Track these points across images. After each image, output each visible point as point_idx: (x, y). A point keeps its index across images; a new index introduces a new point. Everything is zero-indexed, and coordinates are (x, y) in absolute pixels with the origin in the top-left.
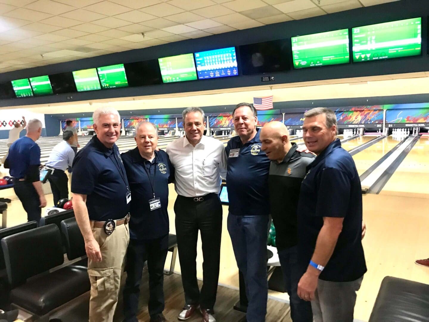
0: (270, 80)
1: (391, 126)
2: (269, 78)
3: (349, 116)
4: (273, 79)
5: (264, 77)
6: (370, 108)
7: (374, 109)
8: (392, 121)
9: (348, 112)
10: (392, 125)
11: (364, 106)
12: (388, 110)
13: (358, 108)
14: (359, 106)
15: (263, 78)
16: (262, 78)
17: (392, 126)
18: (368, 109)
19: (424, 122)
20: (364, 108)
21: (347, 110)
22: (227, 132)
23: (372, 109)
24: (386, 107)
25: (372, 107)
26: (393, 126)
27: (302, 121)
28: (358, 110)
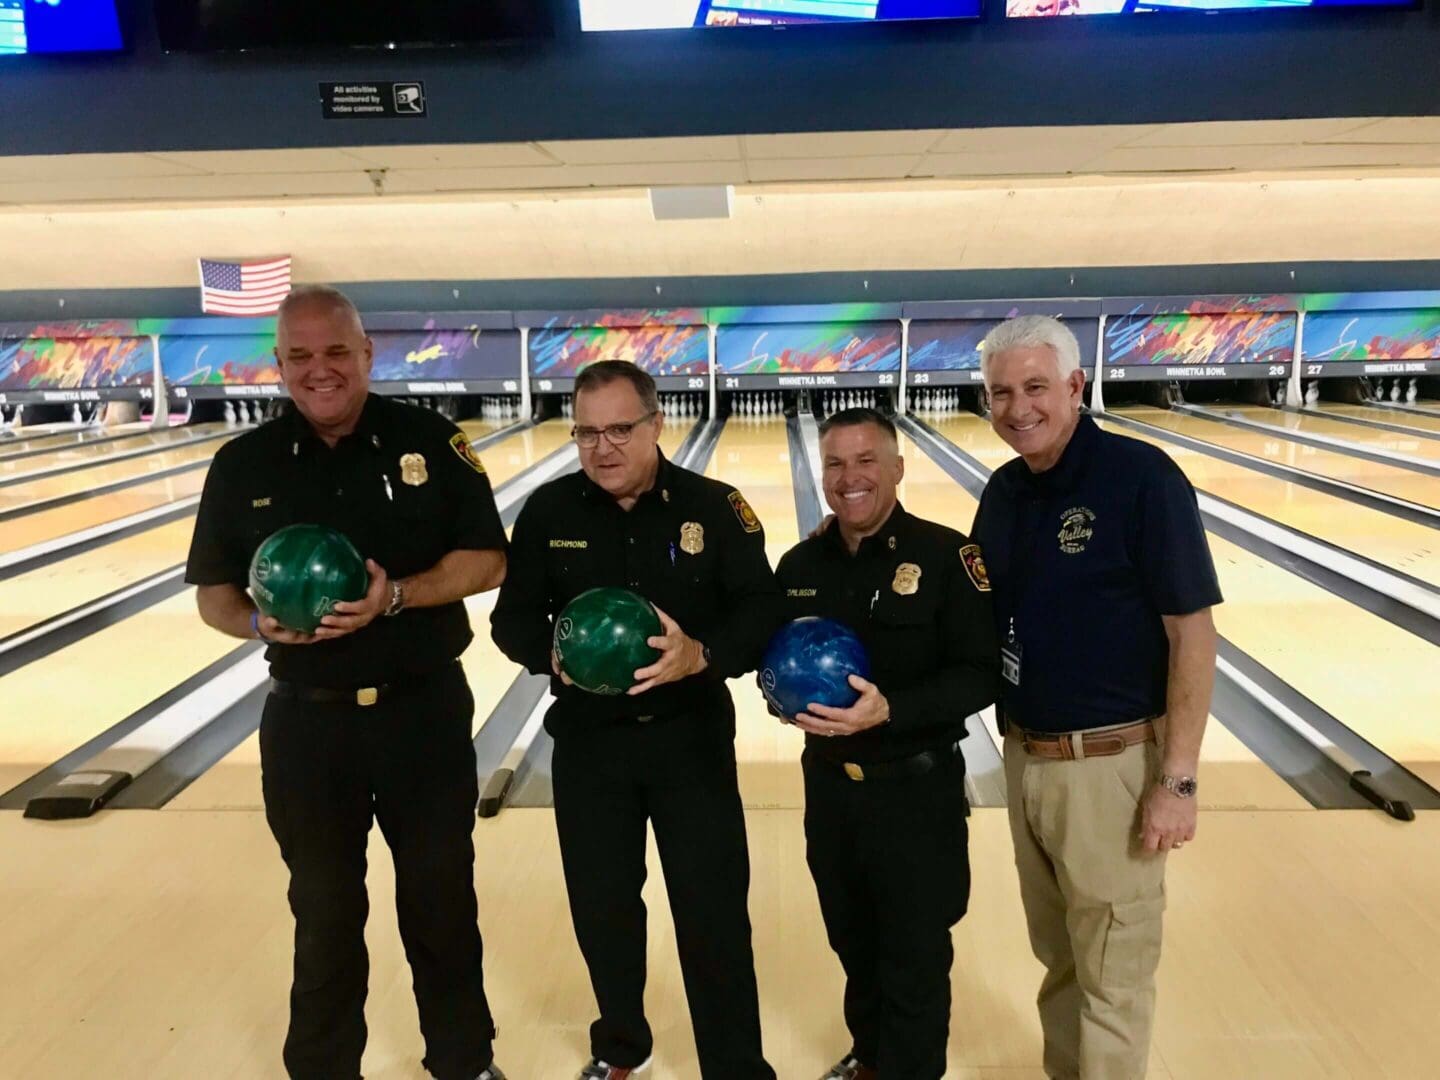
0: (390, 112)
1: (734, 384)
2: (386, 94)
3: (591, 346)
4: (416, 102)
5: (345, 85)
6: (667, 318)
7: (679, 321)
8: (737, 368)
9: (588, 331)
10: (736, 381)
11: (644, 311)
12: (722, 326)
13: (624, 316)
14: (625, 310)
15: (336, 89)
16: (327, 92)
17: (737, 385)
18: (659, 323)
19: (832, 370)
20: (645, 318)
21: (587, 323)
22: (80, 409)
23: (671, 322)
24: (720, 314)
25: (672, 314)
26: (740, 382)
27: (415, 363)
28: (625, 324)
